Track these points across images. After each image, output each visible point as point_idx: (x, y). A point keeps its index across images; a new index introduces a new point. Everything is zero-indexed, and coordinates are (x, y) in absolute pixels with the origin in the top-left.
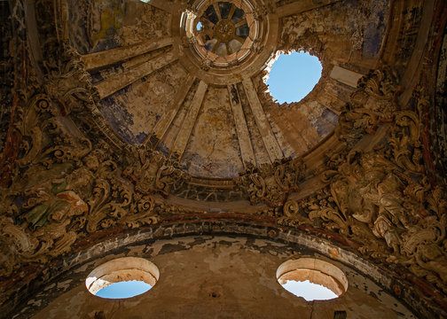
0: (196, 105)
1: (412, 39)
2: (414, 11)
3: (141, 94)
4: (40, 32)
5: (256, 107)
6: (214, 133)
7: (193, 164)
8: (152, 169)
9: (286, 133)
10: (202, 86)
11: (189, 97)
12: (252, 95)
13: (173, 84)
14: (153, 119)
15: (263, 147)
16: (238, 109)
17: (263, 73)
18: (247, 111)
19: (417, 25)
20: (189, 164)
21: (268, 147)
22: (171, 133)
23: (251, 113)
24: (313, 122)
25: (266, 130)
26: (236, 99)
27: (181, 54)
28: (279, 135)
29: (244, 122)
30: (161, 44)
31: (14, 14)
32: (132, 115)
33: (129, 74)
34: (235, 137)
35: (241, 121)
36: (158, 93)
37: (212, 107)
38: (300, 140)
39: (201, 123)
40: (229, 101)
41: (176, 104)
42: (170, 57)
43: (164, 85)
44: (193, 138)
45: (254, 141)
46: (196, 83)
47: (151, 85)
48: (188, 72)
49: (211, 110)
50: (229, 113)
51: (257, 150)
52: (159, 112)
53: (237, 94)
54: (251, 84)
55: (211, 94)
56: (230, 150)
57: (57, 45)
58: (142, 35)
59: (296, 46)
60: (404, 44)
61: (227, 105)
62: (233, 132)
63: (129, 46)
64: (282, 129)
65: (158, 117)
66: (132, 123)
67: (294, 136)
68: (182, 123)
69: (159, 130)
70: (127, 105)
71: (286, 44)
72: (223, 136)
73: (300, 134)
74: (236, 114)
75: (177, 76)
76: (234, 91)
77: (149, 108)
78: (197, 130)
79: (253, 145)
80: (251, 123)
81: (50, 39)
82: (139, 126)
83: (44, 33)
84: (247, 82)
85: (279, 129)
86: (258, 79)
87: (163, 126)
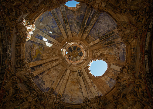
0: (66, 77)
1: (135, 56)
2: (134, 48)
3: (48, 74)
4: (16, 56)
5: (87, 78)
6: (73, 87)
7: (66, 98)
8: (51, 101)
9: (98, 87)
10: (68, 71)
11: (64, 75)
12: (85, 74)
13: (59, 71)
14: (52, 82)
15: (90, 92)
16: (81, 79)
17: (88, 67)
18: (84, 79)
19: (136, 52)
20: (64, 98)
21: (92, 92)
22: (58, 87)
23: (85, 80)
24: (107, 83)
25: (91, 86)
26: (80, 75)
27: (61, 61)
28: (96, 87)
29: (83, 83)
30: (55, 59)
31: (8, 52)
32: (44, 82)
33: (44, 68)
34: (80, 88)
35: (82, 82)
36: (53, 74)
37: (72, 78)
38: (103, 89)
39: (68, 83)
40: (77, 76)
41: (60, 77)
42: (57, 62)
43: (56, 71)
44: (66, 89)
45: (87, 89)
46: (66, 70)
47: (51, 71)
48: (63, 67)
49: (72, 79)
50: (78, 80)
51: (89, 93)
52: (54, 80)
53: (80, 73)
54: (84, 70)
55: (71, 74)
56: (79, 93)
57: (21, 60)
58: (48, 56)
59: (98, 58)
60: (133, 58)
61: (77, 77)
62: (80, 86)
63: (44, 59)
64: (97, 85)
65: (53, 82)
66: (44, 84)
67: (101, 87)
68: (62, 83)
69: (54, 86)
70: (43, 78)
71: (95, 58)
72: (76, 88)
73: (103, 87)
74: (80, 80)
75: (60, 68)
76: (79, 73)
77: (50, 79)
78: (67, 86)
79: (87, 91)
80: (86, 83)
81: (19, 58)
82: (47, 85)
83: (17, 57)
84: (83, 70)
85: (96, 85)
86: (87, 68)
87: (55, 85)
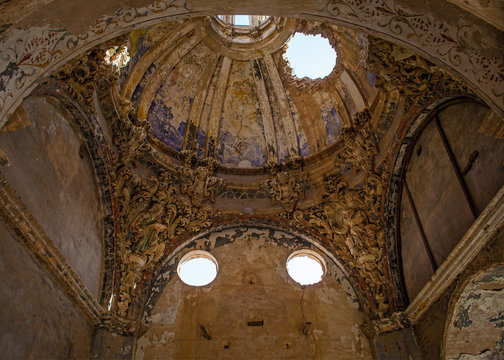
0: (222, 82)
1: (390, 119)
2: (392, 104)
3: (173, 82)
4: (107, 119)
5: (277, 84)
6: (241, 108)
7: (225, 143)
9: (302, 117)
10: (226, 62)
11: (216, 73)
12: (273, 72)
13: (200, 63)
14: (187, 103)
15: (282, 126)
16: (260, 84)
17: (282, 51)
18: (269, 85)
19: (394, 113)
20: (223, 146)
21: (287, 131)
22: (204, 113)
23: (272, 88)
24: (325, 115)
25: (285, 110)
26: (258, 74)
27: (204, 35)
28: (296, 117)
29: (266, 98)
30: (184, 32)
31: (96, 134)
32: (170, 108)
33: (162, 71)
34: (259, 112)
35: (264, 96)
36: (187, 76)
37: (237, 80)
38: (312, 130)
39: (228, 98)
40: (251, 74)
41: (205, 84)
42: (193, 41)
43: (191, 66)
44: (224, 115)
45: (276, 118)
46: (220, 59)
47: (181, 70)
48: (212, 50)
49: (236, 83)
50: (253, 86)
51: (278, 129)
52: (192, 95)
53: (259, 69)
54: (271, 61)
55: (235, 68)
56: (255, 126)
57: (119, 121)
58: (165, 28)
59: (314, 32)
60: (384, 120)
61: (251, 78)
62: (257, 107)
63: (157, 44)
64: (299, 111)
65: (191, 100)
66: (172, 116)
67: (309, 123)
68: (212, 102)
69: (194, 117)
70: (164, 100)
71: (304, 28)
72: (250, 110)
73: (313, 122)
74: (259, 88)
75: (202, 55)
76: (256, 66)
77: (182, 93)
78: (225, 109)
79: (274, 124)
80: (273, 98)
81: (114, 120)
82: (179, 117)
83: (109, 119)
84: (268, 59)
85: (296, 110)
86: (278, 55)
87: (197, 110)
